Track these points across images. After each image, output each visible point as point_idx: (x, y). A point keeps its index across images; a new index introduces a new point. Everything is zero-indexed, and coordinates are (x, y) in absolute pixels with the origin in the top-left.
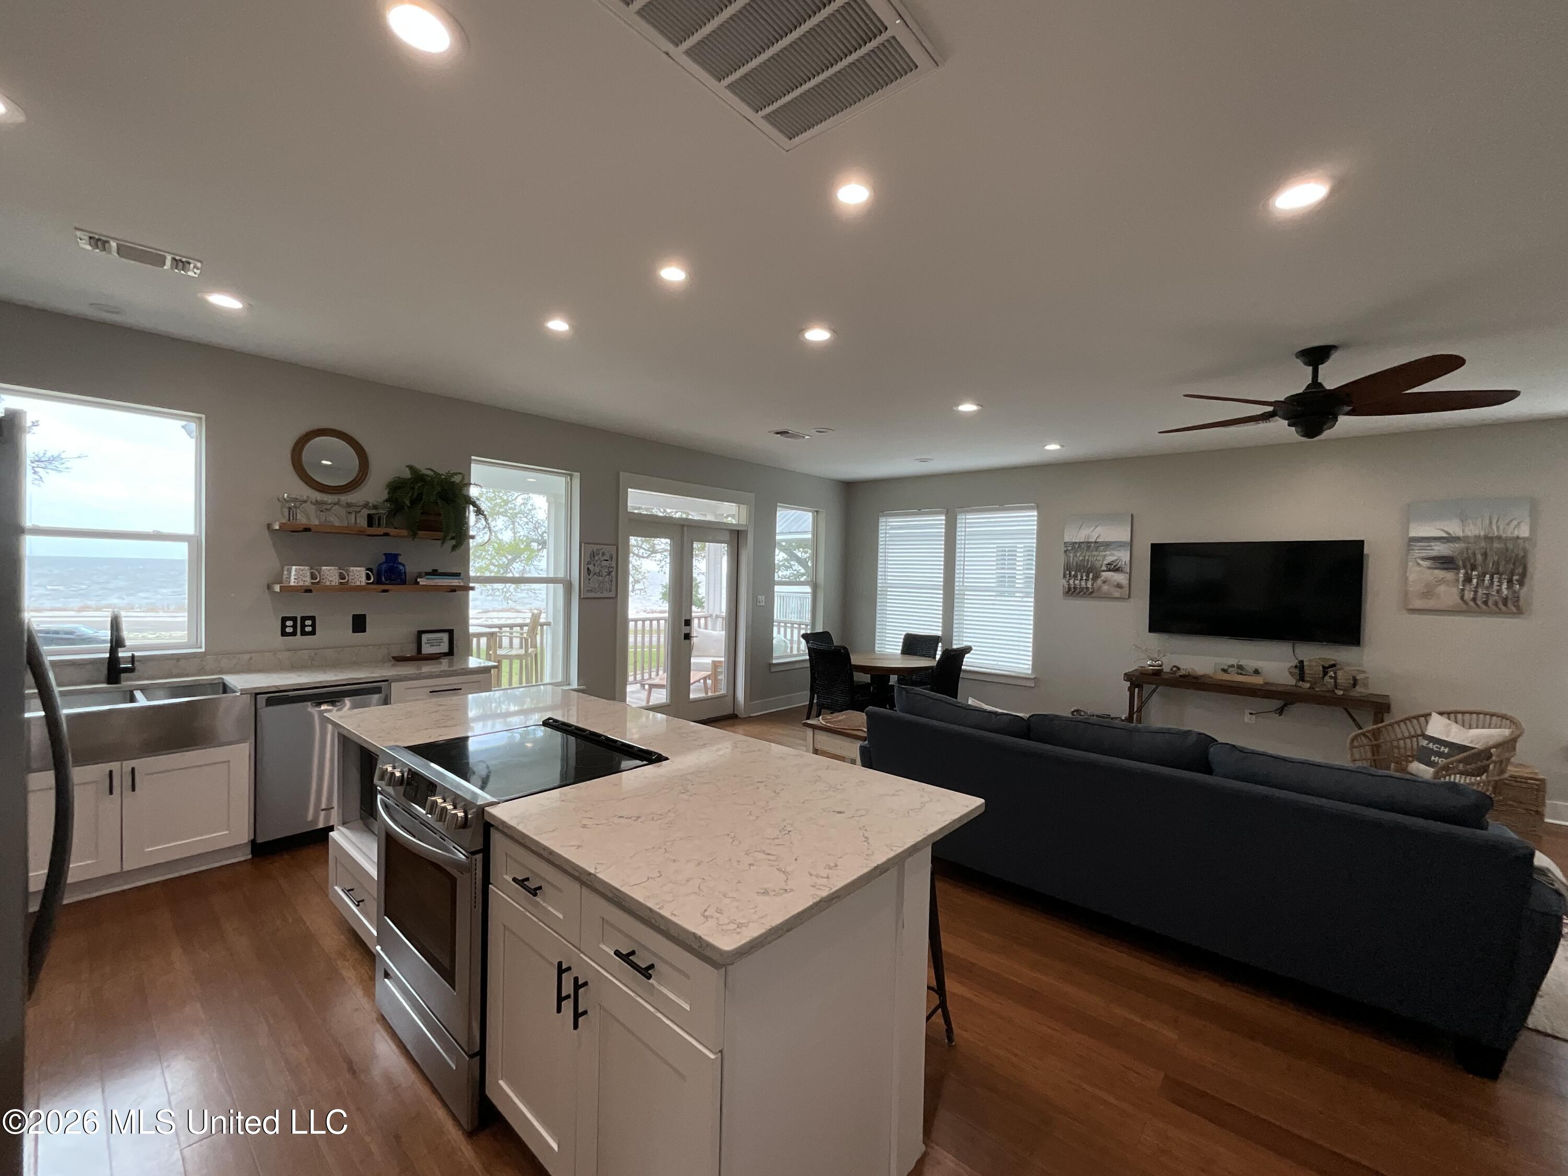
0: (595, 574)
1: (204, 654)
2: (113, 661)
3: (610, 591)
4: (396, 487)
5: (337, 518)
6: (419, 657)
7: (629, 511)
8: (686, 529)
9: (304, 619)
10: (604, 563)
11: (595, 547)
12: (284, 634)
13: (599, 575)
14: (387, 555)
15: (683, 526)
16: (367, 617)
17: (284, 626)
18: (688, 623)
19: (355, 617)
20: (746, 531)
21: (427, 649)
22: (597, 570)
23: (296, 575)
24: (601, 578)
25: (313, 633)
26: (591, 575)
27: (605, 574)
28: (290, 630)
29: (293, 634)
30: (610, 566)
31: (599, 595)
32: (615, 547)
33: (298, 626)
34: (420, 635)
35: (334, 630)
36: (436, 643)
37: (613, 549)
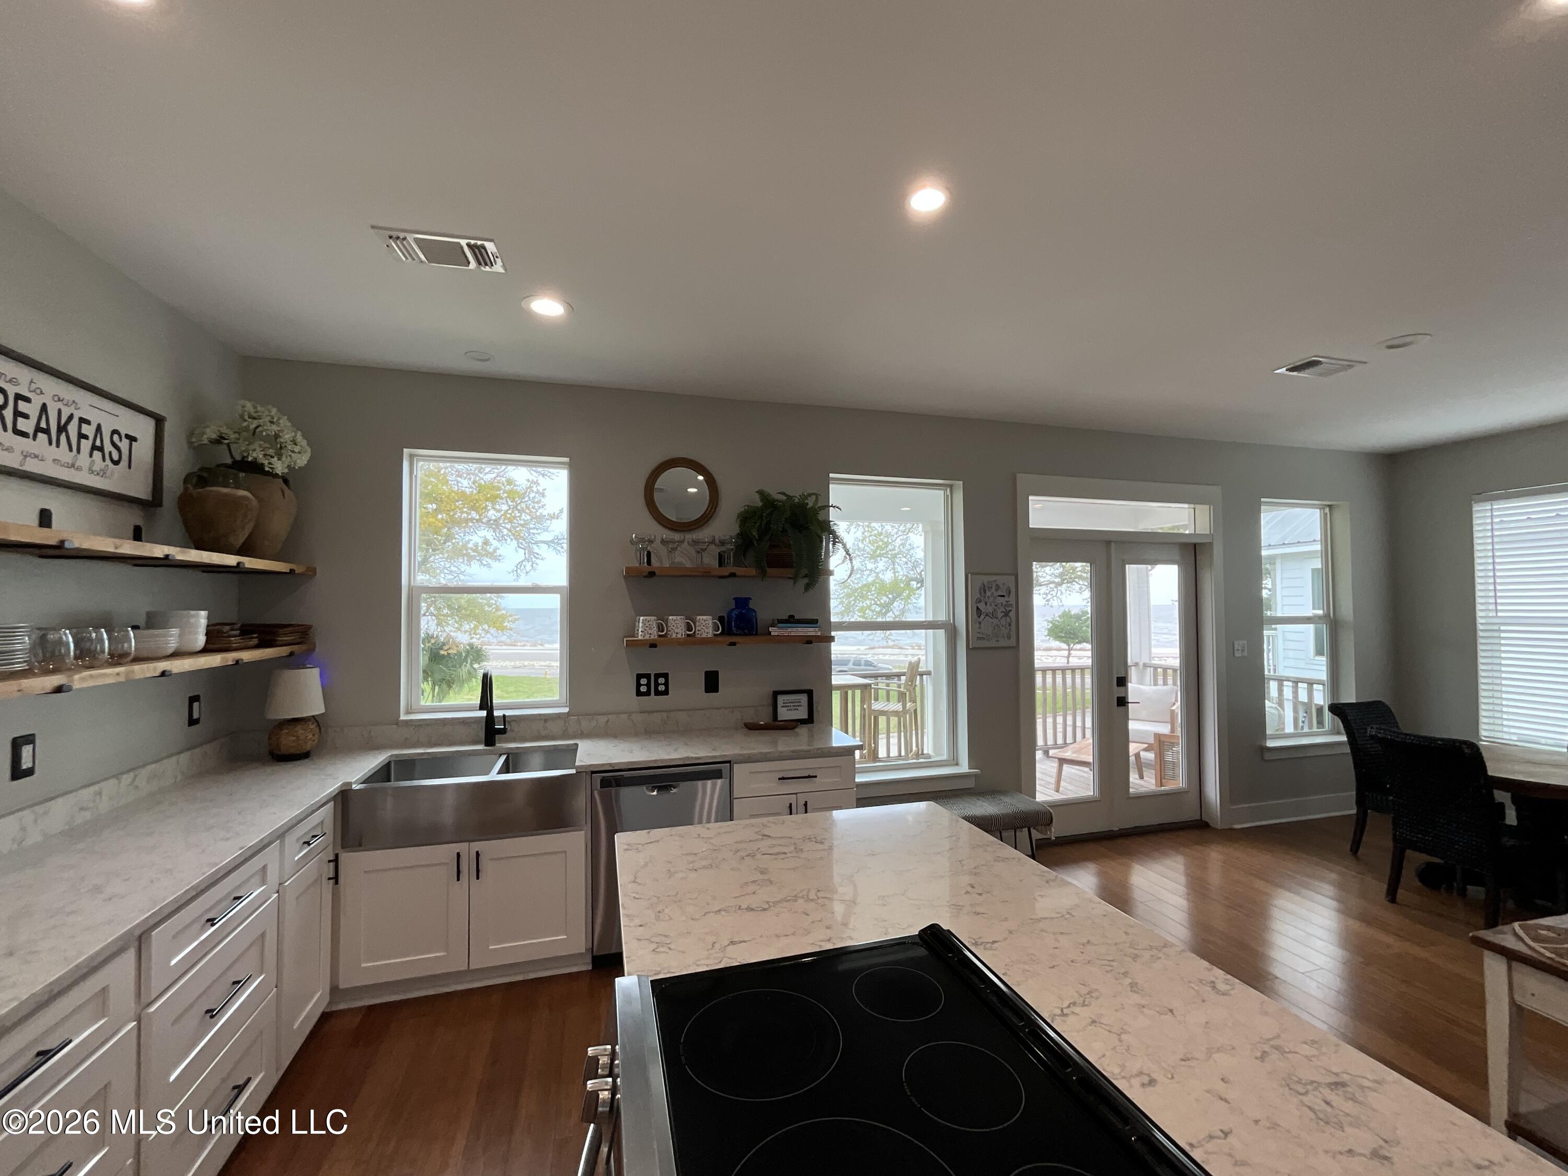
0: (987, 615)
1: (568, 714)
2: (490, 720)
3: (1009, 638)
4: (747, 517)
5: (684, 558)
6: (776, 725)
7: (1030, 526)
8: (1113, 545)
9: (657, 676)
10: (1000, 600)
11: (986, 579)
12: (639, 693)
13: (993, 615)
14: (737, 600)
15: (1108, 543)
16: (719, 674)
17: (639, 685)
18: (1122, 682)
19: (707, 673)
20: (1211, 544)
21: (784, 714)
22: (990, 609)
23: (645, 627)
24: (995, 621)
25: (666, 692)
26: (982, 617)
27: (1000, 615)
28: (644, 689)
29: (648, 693)
30: (1008, 604)
31: (993, 644)
32: (1013, 578)
33: (653, 685)
34: (775, 696)
35: (687, 689)
36: (793, 707)
37: (1011, 580)
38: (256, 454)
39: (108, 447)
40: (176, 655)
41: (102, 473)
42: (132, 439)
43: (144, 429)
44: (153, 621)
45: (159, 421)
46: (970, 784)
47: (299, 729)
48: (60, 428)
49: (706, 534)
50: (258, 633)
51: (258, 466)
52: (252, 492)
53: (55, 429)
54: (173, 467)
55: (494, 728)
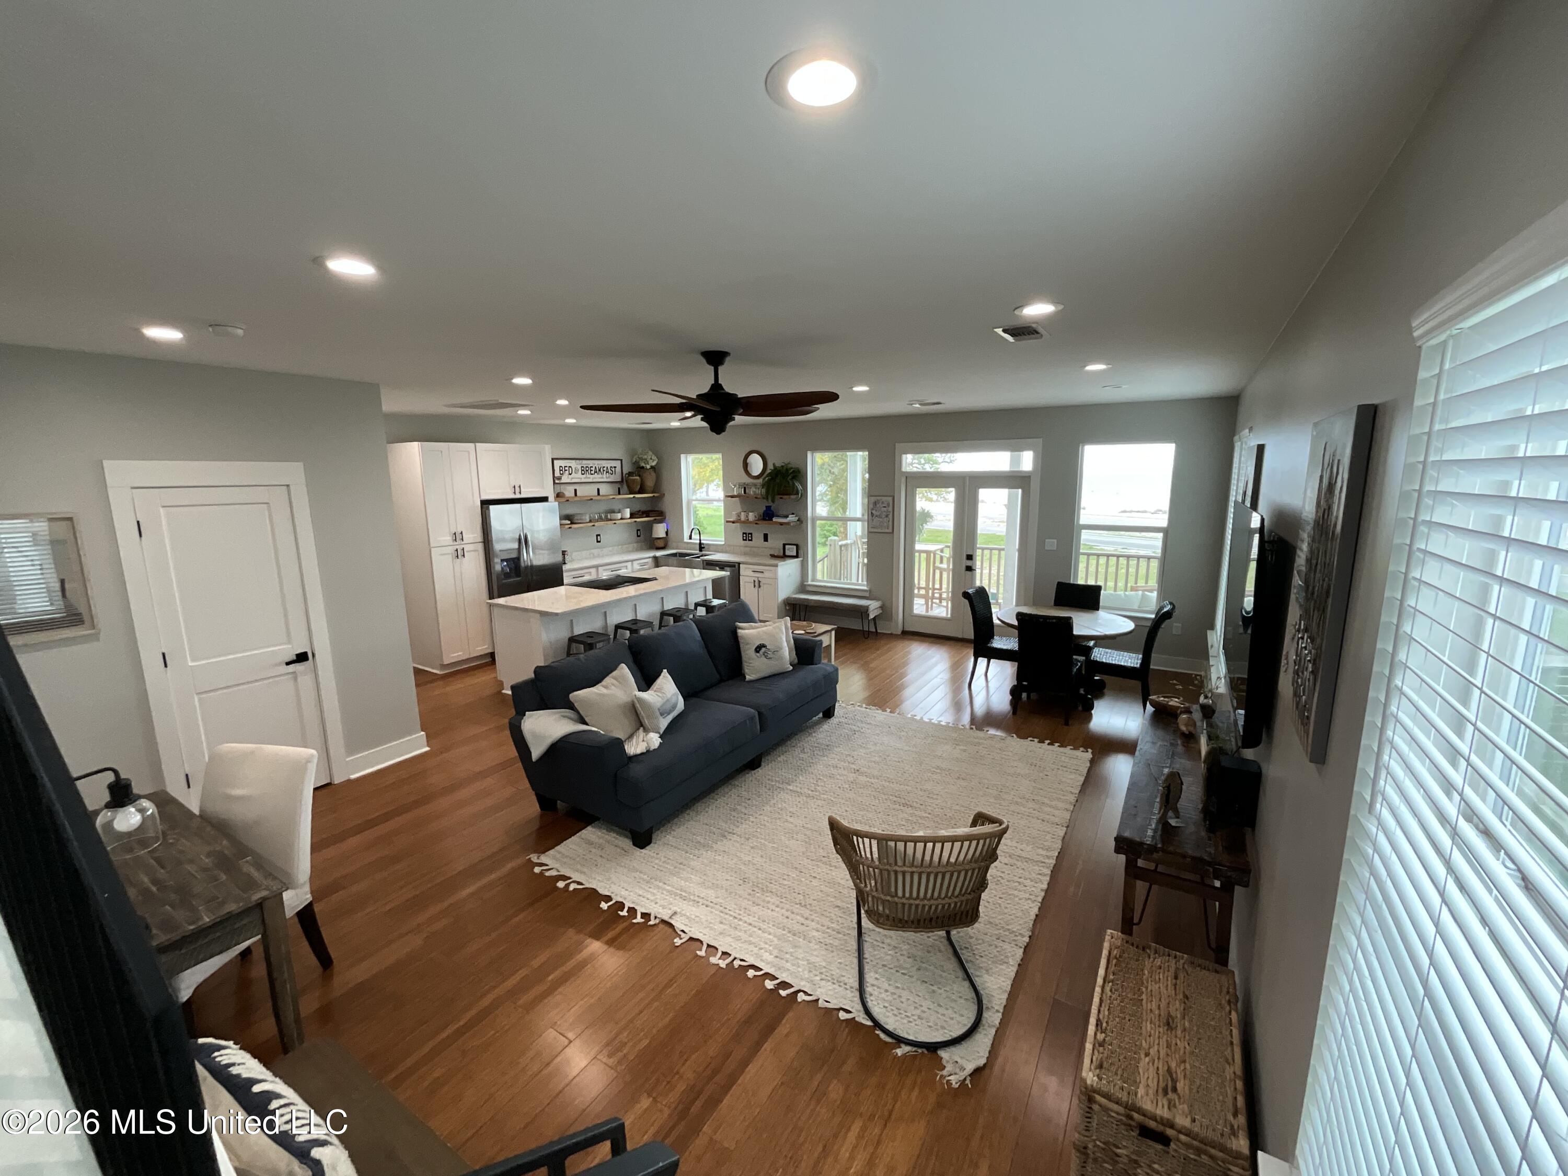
0: (877, 516)
1: (723, 545)
2: (700, 544)
3: (888, 528)
7: (902, 470)
8: (971, 479)
9: (748, 534)
10: (882, 509)
11: (876, 498)
12: (743, 540)
13: (879, 516)
14: (766, 507)
15: (969, 478)
16: (768, 535)
17: (743, 537)
18: (970, 557)
19: (763, 533)
20: (1031, 477)
21: (788, 553)
22: (878, 513)
23: (734, 516)
24: (881, 520)
25: (751, 540)
26: (874, 517)
27: (884, 516)
28: (745, 538)
29: (746, 540)
30: (888, 511)
31: (880, 531)
33: (747, 537)
34: (784, 545)
35: (758, 540)
36: (791, 551)
37: (890, 499)
38: (643, 464)
39: (610, 470)
40: (621, 519)
41: (609, 477)
42: (615, 467)
43: (618, 464)
44: (619, 512)
45: (621, 460)
46: (867, 594)
47: (658, 541)
48: (600, 470)
49: (760, 481)
50: (646, 514)
51: (643, 467)
52: (639, 476)
53: (598, 471)
54: (625, 472)
55: (701, 547)
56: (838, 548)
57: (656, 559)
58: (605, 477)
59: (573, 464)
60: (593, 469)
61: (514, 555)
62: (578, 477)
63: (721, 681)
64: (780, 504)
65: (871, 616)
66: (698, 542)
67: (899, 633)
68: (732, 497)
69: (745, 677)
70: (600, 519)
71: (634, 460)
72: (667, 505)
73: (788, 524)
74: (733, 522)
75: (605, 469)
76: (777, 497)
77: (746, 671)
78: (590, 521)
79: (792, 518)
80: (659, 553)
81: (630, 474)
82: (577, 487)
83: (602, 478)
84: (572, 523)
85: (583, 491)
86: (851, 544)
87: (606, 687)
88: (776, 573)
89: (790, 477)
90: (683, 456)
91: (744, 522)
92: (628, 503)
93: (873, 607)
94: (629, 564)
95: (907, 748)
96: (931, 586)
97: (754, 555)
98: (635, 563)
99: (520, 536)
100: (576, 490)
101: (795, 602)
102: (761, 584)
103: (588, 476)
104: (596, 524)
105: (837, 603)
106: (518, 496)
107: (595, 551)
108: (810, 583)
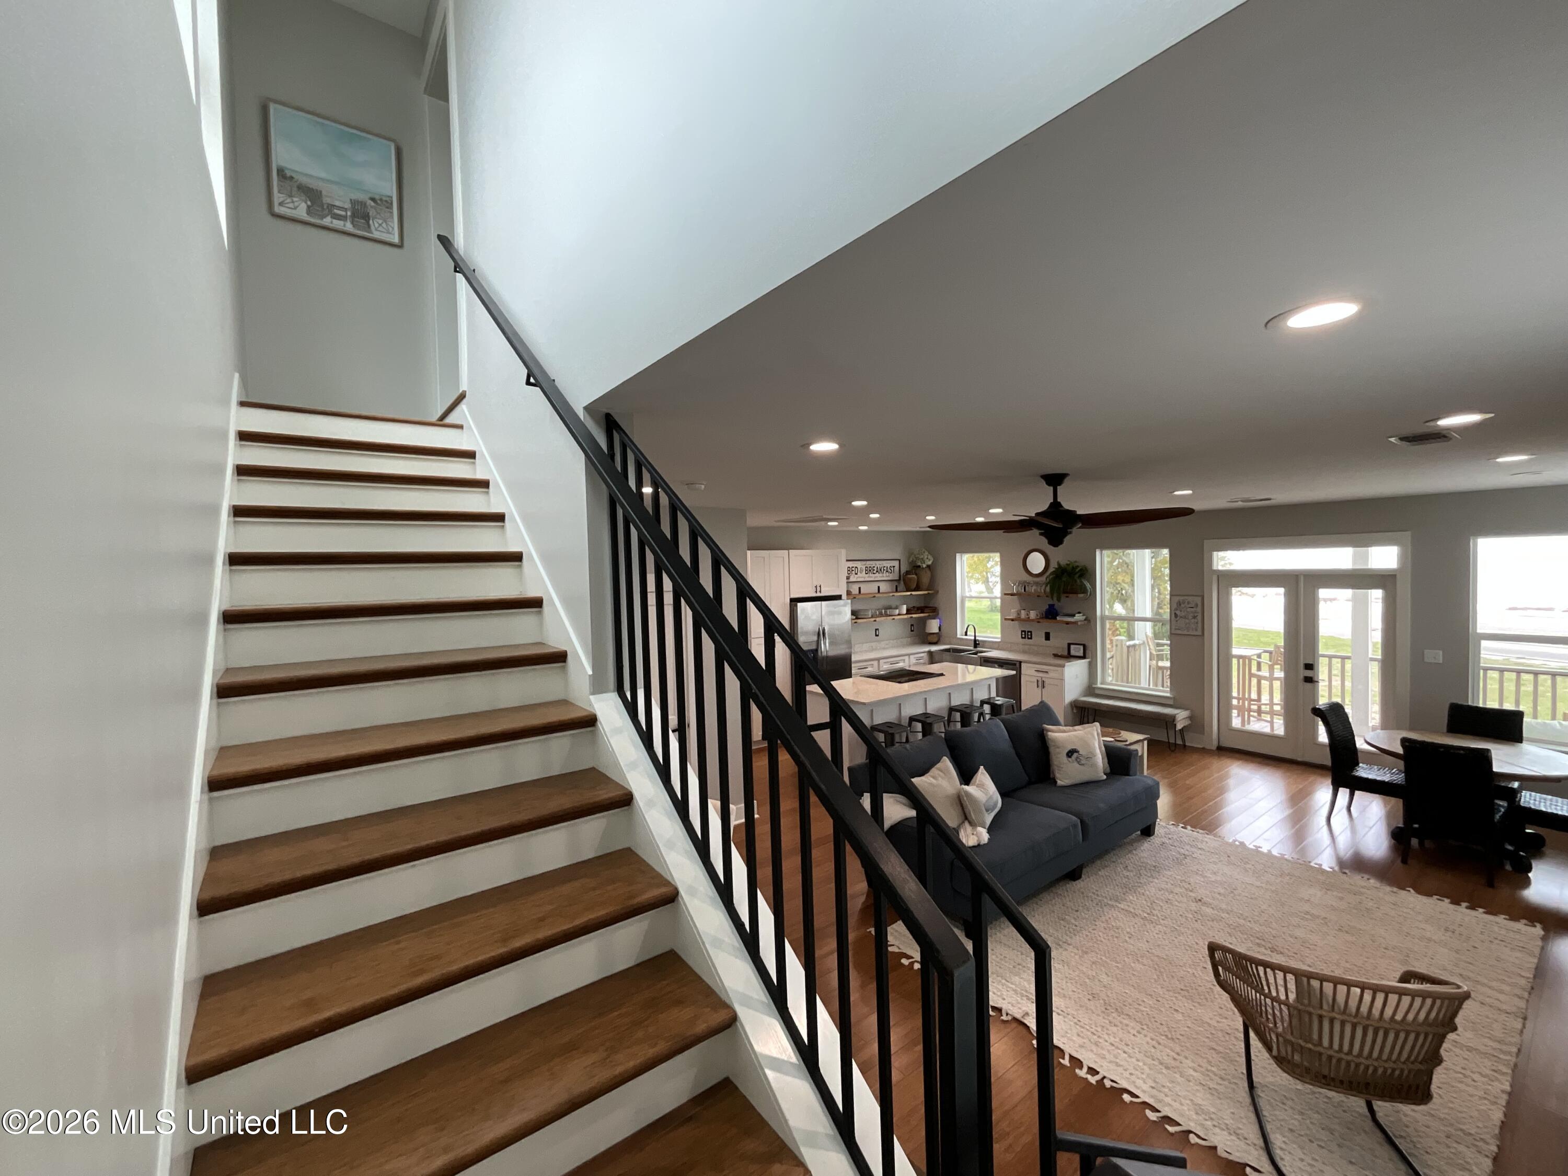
0: (1181, 617)
1: (1000, 642)
2: (975, 640)
3: (1196, 630)
6: (1066, 656)
7: (1213, 569)
8: (1301, 577)
9: (1028, 632)
10: (1189, 610)
11: (1181, 598)
12: (1022, 638)
13: (1185, 617)
14: (1049, 605)
15: (1297, 576)
16: (1051, 634)
17: (1022, 635)
18: (1309, 667)
19: (1045, 633)
20: (1396, 576)
21: (1073, 653)
22: (1183, 614)
23: (1012, 614)
24: (1187, 621)
25: (1031, 638)
26: (1178, 618)
27: (1190, 618)
28: (1023, 636)
29: (1025, 638)
30: (1195, 612)
31: (1185, 632)
32: (1200, 598)
33: (1027, 635)
34: (1069, 645)
35: (1039, 638)
36: (1077, 650)
37: (1198, 600)
38: (919, 564)
39: (889, 570)
40: (899, 615)
41: (889, 576)
42: (894, 567)
43: (896, 564)
44: (896, 608)
45: (900, 560)
46: (1171, 702)
47: (932, 636)
48: (881, 570)
49: (1043, 579)
50: (921, 610)
51: (919, 566)
52: (916, 574)
53: (879, 571)
54: (903, 570)
55: (976, 643)
56: (1125, 649)
57: (930, 653)
58: (886, 576)
59: (859, 565)
60: (875, 569)
61: (814, 647)
62: (862, 576)
63: (1030, 783)
64: (1065, 604)
65: (1179, 726)
66: (973, 638)
67: (1214, 748)
68: (1012, 595)
69: (1056, 782)
70: (881, 615)
71: (911, 559)
72: (941, 601)
73: (1075, 623)
74: (1012, 620)
75: (885, 568)
76: (1063, 597)
77: (1057, 775)
78: (872, 617)
79: (1078, 617)
80: (934, 648)
81: (907, 573)
82: (863, 586)
83: (883, 577)
84: (857, 618)
85: (865, 589)
86: (1140, 645)
87: (934, 777)
88: (1063, 674)
89: (1077, 575)
90: (958, 556)
91: (1023, 620)
92: (904, 600)
93: (1181, 717)
94: (906, 658)
95: (1258, 884)
96: (1247, 696)
97: (1037, 654)
98: (912, 657)
99: (819, 629)
100: (860, 588)
101: (1081, 705)
102: (1046, 685)
103: (871, 575)
104: (877, 619)
105: (1135, 709)
106: (819, 594)
107: (874, 644)
108: (1099, 685)
